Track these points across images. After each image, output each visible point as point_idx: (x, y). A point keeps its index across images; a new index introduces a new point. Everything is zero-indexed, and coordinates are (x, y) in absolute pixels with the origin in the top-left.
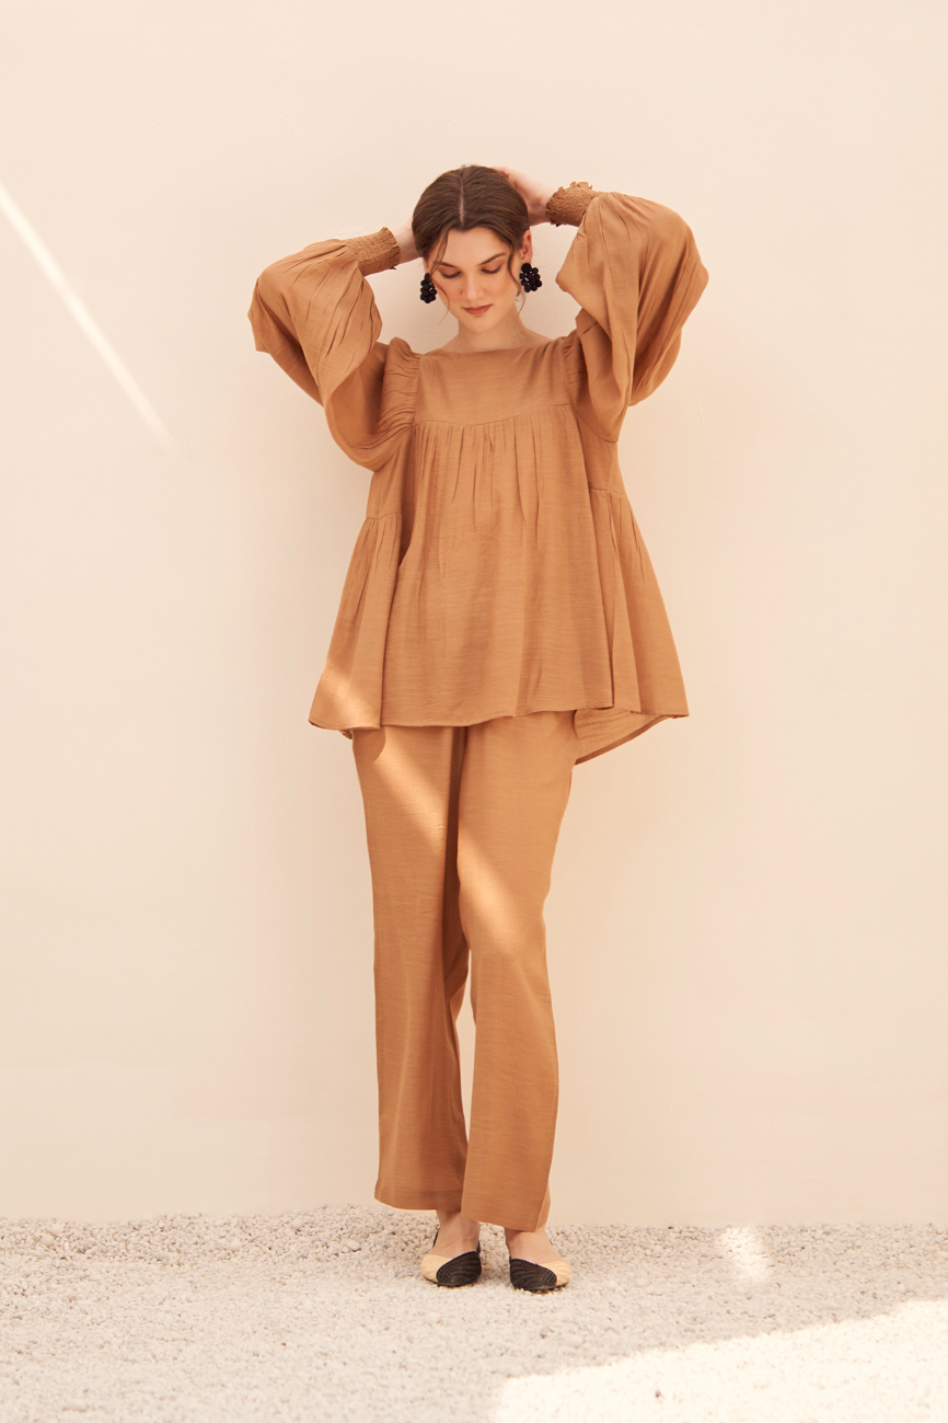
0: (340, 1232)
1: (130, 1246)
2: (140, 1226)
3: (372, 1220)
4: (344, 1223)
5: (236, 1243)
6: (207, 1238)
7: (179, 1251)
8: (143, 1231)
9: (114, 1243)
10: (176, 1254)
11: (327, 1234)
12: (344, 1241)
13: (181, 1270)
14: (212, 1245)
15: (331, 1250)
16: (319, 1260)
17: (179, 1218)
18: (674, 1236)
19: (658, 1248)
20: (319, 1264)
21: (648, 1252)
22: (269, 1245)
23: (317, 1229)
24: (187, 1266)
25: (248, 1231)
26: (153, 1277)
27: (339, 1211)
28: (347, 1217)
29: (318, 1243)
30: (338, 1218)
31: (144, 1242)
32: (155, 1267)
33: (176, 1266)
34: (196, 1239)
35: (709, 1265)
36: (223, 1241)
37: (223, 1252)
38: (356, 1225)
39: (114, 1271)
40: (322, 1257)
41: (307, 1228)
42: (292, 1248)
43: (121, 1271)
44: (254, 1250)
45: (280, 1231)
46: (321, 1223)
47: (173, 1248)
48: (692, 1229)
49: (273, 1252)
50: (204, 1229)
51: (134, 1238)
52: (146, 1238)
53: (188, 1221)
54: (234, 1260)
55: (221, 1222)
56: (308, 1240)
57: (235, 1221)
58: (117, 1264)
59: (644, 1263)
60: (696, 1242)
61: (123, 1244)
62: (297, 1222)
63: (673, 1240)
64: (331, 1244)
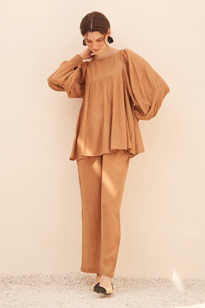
0: (76, 279)
1: (23, 281)
2: (25, 276)
3: (84, 276)
4: (77, 276)
5: (49, 281)
6: (42, 279)
7: (35, 283)
8: (26, 278)
9: (19, 281)
10: (34, 284)
11: (73, 279)
12: (77, 281)
13: (36, 288)
14: (43, 281)
15: (73, 283)
16: (70, 286)
17: (35, 274)
18: (161, 281)
19: (157, 284)
20: (71, 287)
21: (154, 285)
22: (58, 281)
23: (70, 278)
24: (37, 287)
25: (53, 278)
26: (28, 289)
27: (76, 273)
28: (78, 275)
29: (70, 281)
30: (75, 275)
31: (26, 280)
32: (29, 287)
33: (34, 287)
34: (39, 280)
35: (170, 288)
36: (46, 280)
37: (46, 283)
38: (80, 277)
39: (19, 288)
40: (71, 285)
41: (68, 277)
42: (64, 282)
43: (20, 288)
44: (54, 283)
45: (61, 278)
46: (71, 276)
47: (34, 282)
48: (165, 279)
49: (59, 283)
50: (41, 277)
51: (24, 279)
52: (27, 279)
53: (37, 275)
54: (49, 285)
55: (45, 276)
56: (68, 280)
57: (49, 275)
58: (19, 286)
59: (153, 288)
60: (166, 282)
61: (21, 281)
62: (65, 276)
63: (160, 282)
64: (74, 281)
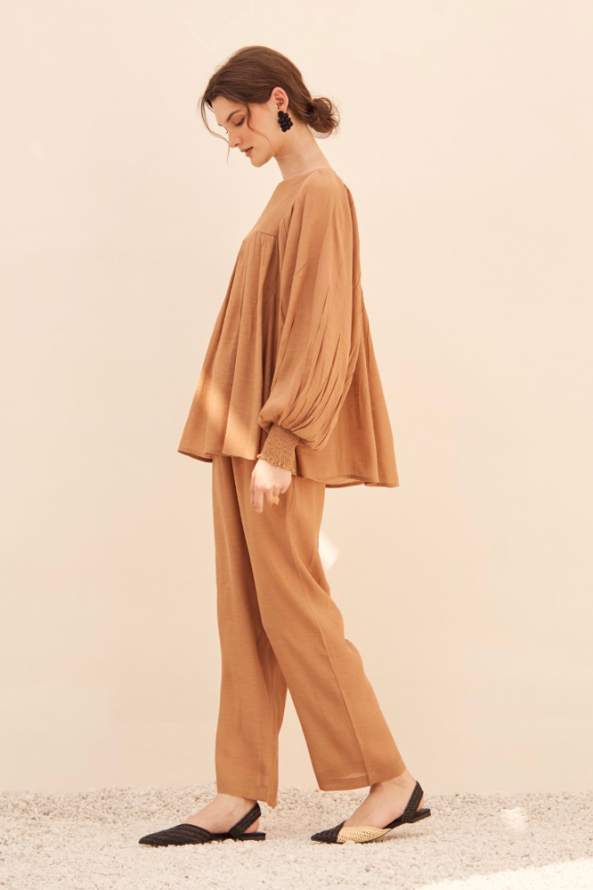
1: (80, 810)
2: (87, 796)
5: (154, 807)
6: (133, 804)
7: (114, 813)
8: (89, 799)
9: (69, 808)
10: (112, 816)
13: (116, 826)
14: (137, 809)
17: (114, 791)
18: (459, 800)
19: (449, 810)
21: (442, 812)
22: (177, 808)
24: (120, 824)
25: (163, 799)
26: (96, 832)
31: (90, 807)
32: (98, 824)
33: (112, 824)
34: (126, 805)
35: (484, 821)
36: (145, 806)
37: (145, 814)
39: (69, 828)
41: (204, 797)
43: (74, 827)
44: (166, 812)
45: (185, 798)
47: (111, 811)
48: (472, 796)
49: (180, 814)
50: (132, 798)
51: (83, 804)
52: (91, 804)
53: (120, 793)
54: (152, 819)
55: (143, 793)
57: (153, 792)
58: (70, 823)
59: (439, 820)
60: (475, 805)
61: (75, 808)
62: (197, 793)
63: (459, 804)
